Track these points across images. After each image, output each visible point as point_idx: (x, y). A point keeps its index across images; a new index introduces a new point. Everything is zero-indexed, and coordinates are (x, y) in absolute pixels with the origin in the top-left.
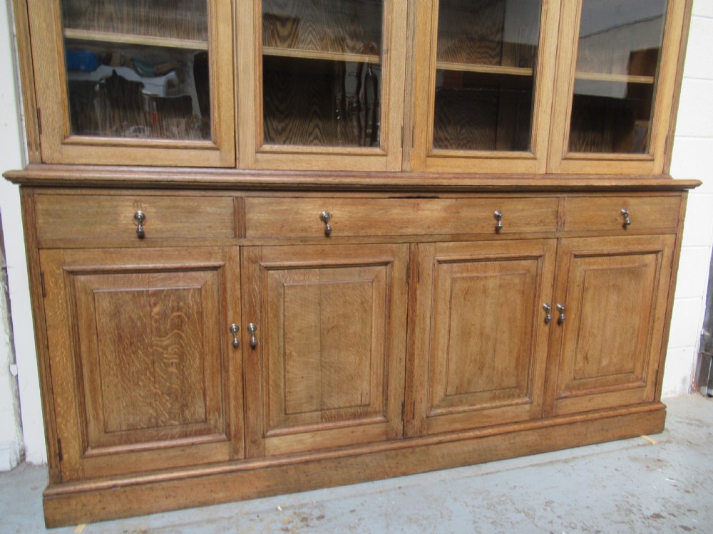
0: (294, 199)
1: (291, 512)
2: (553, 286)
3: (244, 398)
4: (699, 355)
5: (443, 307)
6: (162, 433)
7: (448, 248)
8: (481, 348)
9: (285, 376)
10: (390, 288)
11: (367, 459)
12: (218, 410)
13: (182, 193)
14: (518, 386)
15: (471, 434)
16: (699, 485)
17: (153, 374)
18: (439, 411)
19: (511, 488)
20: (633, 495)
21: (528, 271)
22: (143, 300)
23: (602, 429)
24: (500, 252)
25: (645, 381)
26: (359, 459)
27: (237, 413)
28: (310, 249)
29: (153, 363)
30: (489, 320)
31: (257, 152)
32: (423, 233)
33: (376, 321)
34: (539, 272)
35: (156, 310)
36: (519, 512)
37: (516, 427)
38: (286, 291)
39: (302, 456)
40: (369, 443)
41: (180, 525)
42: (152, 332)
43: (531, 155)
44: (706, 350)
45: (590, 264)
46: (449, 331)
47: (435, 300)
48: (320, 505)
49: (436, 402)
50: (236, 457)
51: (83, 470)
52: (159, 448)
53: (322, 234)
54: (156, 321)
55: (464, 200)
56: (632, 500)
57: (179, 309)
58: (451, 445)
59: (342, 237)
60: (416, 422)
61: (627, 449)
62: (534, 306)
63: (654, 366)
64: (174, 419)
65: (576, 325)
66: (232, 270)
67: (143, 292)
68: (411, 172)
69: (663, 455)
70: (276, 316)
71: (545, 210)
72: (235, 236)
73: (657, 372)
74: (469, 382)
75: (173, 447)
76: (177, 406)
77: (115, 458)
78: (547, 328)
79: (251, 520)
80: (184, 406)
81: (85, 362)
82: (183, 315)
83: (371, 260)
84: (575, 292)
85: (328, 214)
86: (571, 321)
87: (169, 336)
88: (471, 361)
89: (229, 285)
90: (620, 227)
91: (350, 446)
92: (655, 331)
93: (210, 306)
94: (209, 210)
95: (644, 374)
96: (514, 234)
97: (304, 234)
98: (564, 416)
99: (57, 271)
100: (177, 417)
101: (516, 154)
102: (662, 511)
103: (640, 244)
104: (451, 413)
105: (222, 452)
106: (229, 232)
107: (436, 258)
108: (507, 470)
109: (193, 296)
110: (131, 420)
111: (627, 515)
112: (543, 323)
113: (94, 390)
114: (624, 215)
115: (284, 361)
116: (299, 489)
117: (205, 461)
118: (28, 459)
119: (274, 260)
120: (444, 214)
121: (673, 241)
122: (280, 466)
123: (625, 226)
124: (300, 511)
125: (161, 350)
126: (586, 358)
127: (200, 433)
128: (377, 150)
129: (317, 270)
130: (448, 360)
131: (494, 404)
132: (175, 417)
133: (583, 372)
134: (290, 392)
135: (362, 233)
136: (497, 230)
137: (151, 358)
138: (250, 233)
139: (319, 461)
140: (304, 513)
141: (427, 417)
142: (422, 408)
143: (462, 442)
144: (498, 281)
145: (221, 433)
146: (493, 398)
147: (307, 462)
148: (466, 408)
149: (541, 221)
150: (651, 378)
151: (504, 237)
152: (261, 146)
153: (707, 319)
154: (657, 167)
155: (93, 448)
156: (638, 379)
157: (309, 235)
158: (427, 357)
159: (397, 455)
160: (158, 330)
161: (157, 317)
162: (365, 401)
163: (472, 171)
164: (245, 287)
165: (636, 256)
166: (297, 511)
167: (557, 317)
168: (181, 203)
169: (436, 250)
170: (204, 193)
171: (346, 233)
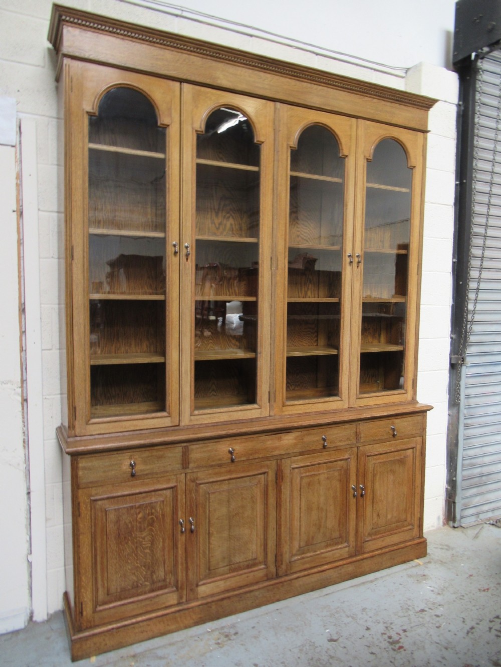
0: (215, 443)
1: (217, 633)
2: (357, 475)
3: (187, 563)
4: (446, 501)
5: (296, 494)
6: (139, 591)
7: (297, 460)
8: (318, 516)
9: (209, 547)
10: (266, 486)
11: (257, 593)
12: (171, 573)
13: (156, 448)
14: (341, 537)
15: (315, 570)
16: (445, 589)
17: (136, 555)
18: (296, 558)
19: (342, 603)
20: (409, 599)
21: (342, 467)
22: (132, 511)
23: (391, 558)
24: (326, 458)
25: (413, 526)
26: (252, 594)
27: (182, 573)
28: (223, 470)
29: (137, 548)
30: (322, 499)
31: (191, 415)
32: (284, 453)
33: (259, 507)
34: (348, 467)
35: (140, 516)
36: (348, 617)
37: (341, 563)
38: (211, 496)
39: (219, 595)
40: (257, 583)
41: (154, 649)
42: (137, 529)
43: (339, 399)
44: (449, 498)
45: (376, 459)
46: (300, 508)
47: (292, 491)
48: (233, 626)
49: (294, 552)
50: (181, 601)
51: (94, 621)
52: (138, 601)
53: (230, 461)
54: (140, 523)
55: (305, 432)
56: (409, 603)
57: (152, 514)
58: (304, 579)
59: (240, 461)
60: (284, 567)
61: (406, 570)
62: (347, 487)
63: (417, 515)
64: (147, 581)
65: (371, 496)
66: (181, 487)
67: (133, 506)
68: (274, 416)
69: (426, 572)
70: (205, 512)
71: (349, 432)
72: (183, 468)
73: (420, 518)
74: (313, 538)
75: (146, 599)
76: (149, 573)
77: (113, 611)
78: (355, 500)
79: (195, 640)
80: (153, 572)
81: (98, 552)
82: (154, 517)
83: (256, 473)
84: (370, 476)
85: (233, 449)
86: (368, 494)
87: (146, 530)
88: (313, 525)
89: (179, 497)
90: (391, 436)
91: (247, 586)
92: (416, 494)
93: (168, 510)
94: (170, 455)
95: (412, 520)
96: (334, 447)
97: (220, 462)
98: (368, 552)
99: (87, 501)
100: (149, 579)
101: (331, 399)
102: (425, 607)
103: (403, 445)
104: (303, 558)
105: (173, 599)
106: (179, 466)
107: (292, 466)
108: (338, 591)
109: (160, 506)
110: (123, 585)
111: (407, 612)
112: (352, 497)
113: (102, 569)
114: (393, 430)
115: (209, 537)
116: (218, 618)
117: (164, 606)
118: (34, 619)
119: (204, 479)
120: (294, 441)
121: (421, 440)
122: (207, 604)
123: (394, 436)
124: (223, 631)
125: (141, 540)
126: (378, 515)
127: (161, 588)
128: (255, 406)
129: (226, 481)
130: (300, 526)
131: (328, 550)
132: (147, 580)
133: (377, 524)
134: (212, 556)
135: (251, 457)
136: (324, 447)
137: (136, 545)
138: (191, 465)
139: (229, 598)
140: (225, 632)
141: (290, 562)
142: (286, 557)
143: (311, 576)
144: (326, 476)
145: (173, 587)
146: (327, 546)
147: (223, 599)
148: (312, 554)
149: (348, 438)
150: (416, 523)
151: (328, 450)
152: (193, 412)
153: (448, 478)
154: (409, 397)
155: (100, 605)
156: (409, 525)
157: (223, 462)
158: (288, 526)
159: (274, 589)
160: (140, 528)
161: (140, 520)
162: (254, 556)
163: (308, 411)
164: (188, 496)
165: (402, 452)
166: (220, 631)
167: (360, 493)
168: (155, 453)
169: (291, 462)
170: (167, 446)
171: (243, 459)
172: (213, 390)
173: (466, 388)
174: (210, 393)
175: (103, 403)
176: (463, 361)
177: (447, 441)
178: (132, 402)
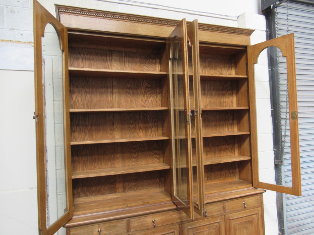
0: (144, 217)
2: (225, 230)
7: (191, 224)
13: (112, 221)
21: (217, 227)
28: (149, 232)
32: (183, 221)
34: (220, 227)
45: (236, 221)
53: (153, 227)
59: (159, 227)
71: (219, 207)
72: (127, 232)
83: (168, 232)
84: (233, 231)
85: (154, 220)
90: (243, 208)
94: (120, 225)
96: (211, 216)
97: (147, 228)
103: (250, 212)
106: (125, 231)
107: (188, 228)
114: (244, 204)
121: (261, 209)
123: (245, 208)
135: (165, 224)
138: (132, 230)
144: (208, 232)
149: (219, 211)
151: (207, 218)
153: (279, 228)
157: (149, 227)
165: (250, 216)
168: (112, 225)
169: (187, 226)
170: (118, 220)
171: (160, 225)
172: (146, 186)
173: (285, 177)
174: (145, 187)
175: (88, 195)
176: (282, 163)
177: (277, 207)
178: (103, 194)
